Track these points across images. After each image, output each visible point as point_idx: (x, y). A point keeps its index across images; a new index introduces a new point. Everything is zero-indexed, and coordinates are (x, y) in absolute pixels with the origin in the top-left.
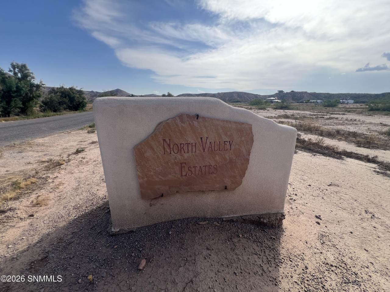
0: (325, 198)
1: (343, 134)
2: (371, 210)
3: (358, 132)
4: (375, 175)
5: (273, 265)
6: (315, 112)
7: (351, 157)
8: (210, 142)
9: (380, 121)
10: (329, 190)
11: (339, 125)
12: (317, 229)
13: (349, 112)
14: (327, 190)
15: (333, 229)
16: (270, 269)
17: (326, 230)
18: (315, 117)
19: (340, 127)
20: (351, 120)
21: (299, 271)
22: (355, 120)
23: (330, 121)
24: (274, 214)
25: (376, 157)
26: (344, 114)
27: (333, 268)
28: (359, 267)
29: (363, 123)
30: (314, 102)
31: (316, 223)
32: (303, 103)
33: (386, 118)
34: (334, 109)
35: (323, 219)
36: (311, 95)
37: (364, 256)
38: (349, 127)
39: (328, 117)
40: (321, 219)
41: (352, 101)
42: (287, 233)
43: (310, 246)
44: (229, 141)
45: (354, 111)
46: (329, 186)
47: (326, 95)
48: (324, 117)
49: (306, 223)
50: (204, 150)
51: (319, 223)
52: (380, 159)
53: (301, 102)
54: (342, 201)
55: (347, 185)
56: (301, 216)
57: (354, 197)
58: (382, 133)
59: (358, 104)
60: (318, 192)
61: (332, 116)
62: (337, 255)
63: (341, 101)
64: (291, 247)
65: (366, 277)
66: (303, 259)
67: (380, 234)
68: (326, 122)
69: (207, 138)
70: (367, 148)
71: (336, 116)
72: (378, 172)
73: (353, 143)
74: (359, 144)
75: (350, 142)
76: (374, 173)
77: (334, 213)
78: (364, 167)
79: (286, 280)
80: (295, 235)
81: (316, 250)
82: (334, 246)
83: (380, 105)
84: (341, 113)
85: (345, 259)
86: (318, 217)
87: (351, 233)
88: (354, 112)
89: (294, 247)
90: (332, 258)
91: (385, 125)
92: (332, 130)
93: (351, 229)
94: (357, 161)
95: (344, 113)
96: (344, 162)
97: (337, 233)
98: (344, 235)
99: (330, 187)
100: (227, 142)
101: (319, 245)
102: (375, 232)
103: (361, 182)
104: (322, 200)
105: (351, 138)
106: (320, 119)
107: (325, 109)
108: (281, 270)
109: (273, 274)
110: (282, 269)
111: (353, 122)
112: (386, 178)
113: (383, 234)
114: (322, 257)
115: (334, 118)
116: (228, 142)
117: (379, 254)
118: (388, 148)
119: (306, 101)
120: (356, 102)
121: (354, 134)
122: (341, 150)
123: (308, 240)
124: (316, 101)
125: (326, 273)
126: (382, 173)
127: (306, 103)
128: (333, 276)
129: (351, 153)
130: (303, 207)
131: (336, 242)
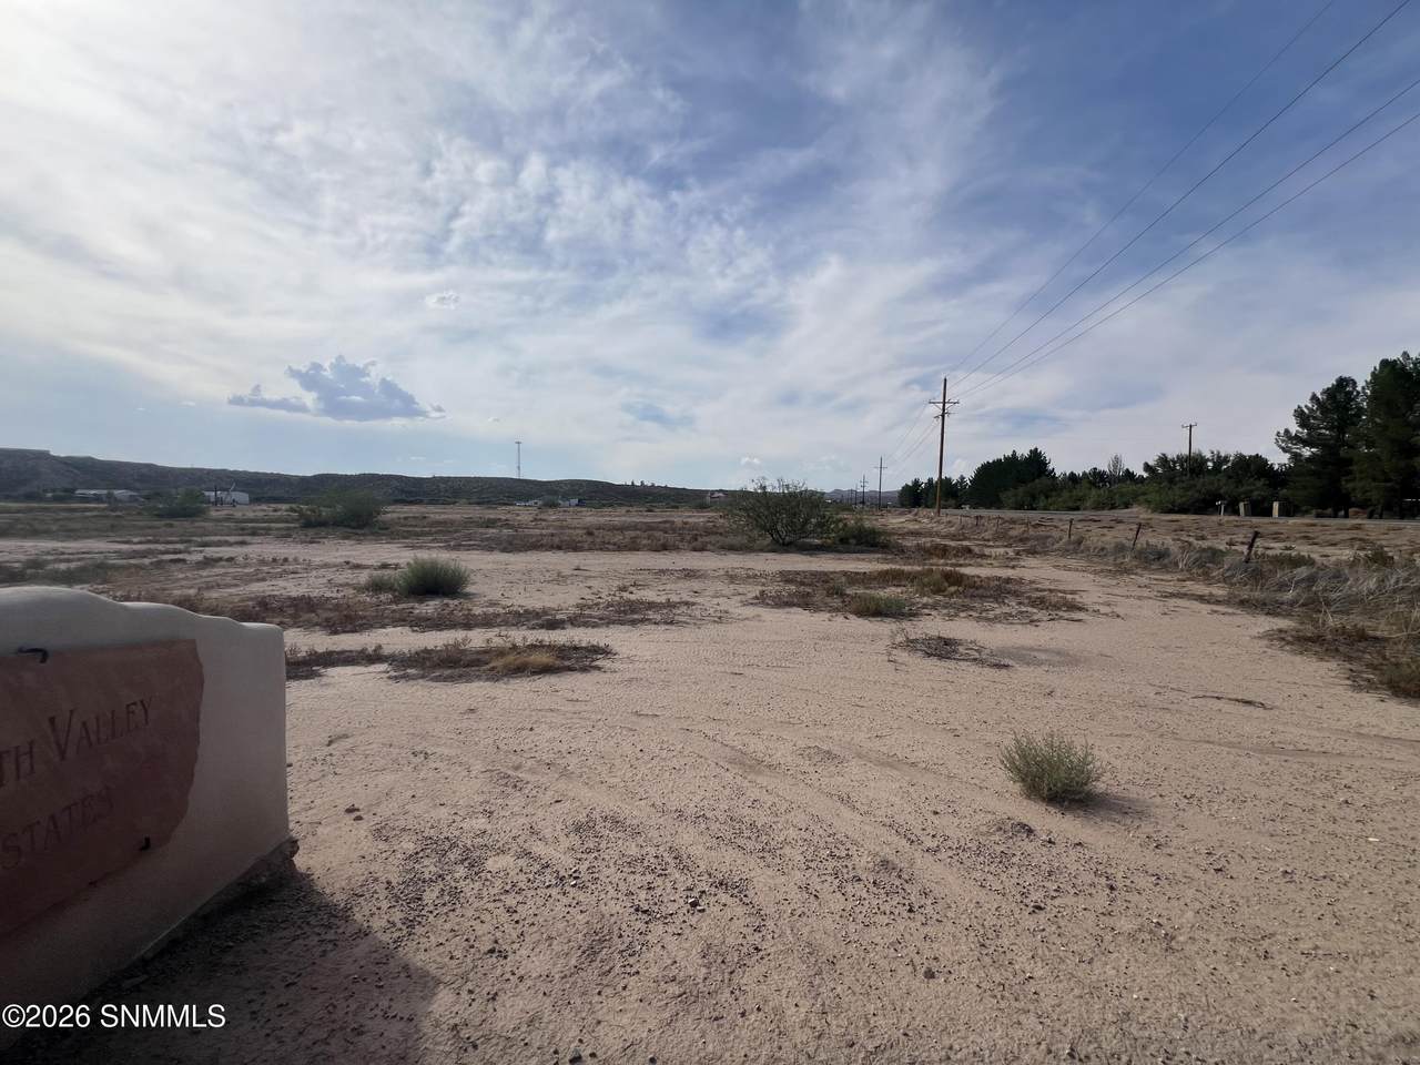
0: (338, 770)
1: (281, 609)
2: (418, 748)
3: (312, 595)
4: (394, 685)
5: (339, 923)
6: (136, 540)
7: (333, 664)
8: (84, 724)
9: (341, 556)
10: (334, 753)
11: (251, 581)
12: (363, 829)
13: (254, 533)
14: (331, 755)
15: (385, 810)
16: (340, 931)
17: (377, 819)
18: (151, 563)
19: (258, 588)
20: (274, 560)
21: (383, 894)
22: (286, 560)
23: (216, 570)
24: (273, 853)
25: (380, 647)
26: (243, 543)
27: (421, 855)
28: (446, 829)
29: (309, 567)
30: (97, 499)
31: (355, 823)
32: (39, 498)
33: (350, 548)
34: (197, 524)
35: (361, 807)
36: (76, 468)
37: (443, 813)
38: (281, 583)
39: (199, 557)
40: (358, 810)
41: (243, 497)
42: (318, 873)
43: (372, 858)
44: (142, 702)
45: (267, 532)
46: (329, 745)
47: (144, 471)
48: (184, 561)
49: (338, 833)
50: (62, 754)
51: (359, 818)
52: (386, 651)
53: (30, 497)
54: (370, 759)
55: (362, 726)
56: (320, 830)
57: (385, 741)
58: (360, 589)
59: (264, 507)
60: (319, 767)
61: (211, 552)
62: (414, 838)
63: (207, 493)
64: (343, 883)
65: (457, 833)
66: (376, 880)
67: (447, 774)
68: (201, 577)
69: (72, 712)
70: (353, 632)
71: (225, 552)
72: (396, 677)
73: (318, 628)
74: (333, 628)
75: (309, 626)
76: (390, 682)
77: (372, 786)
78: (369, 677)
79: (376, 917)
80: (334, 864)
81: (384, 855)
82: (404, 830)
83: (325, 512)
84: (232, 539)
85: (425, 834)
86: (350, 811)
87: (413, 796)
88: (267, 534)
89: (349, 878)
90: (412, 846)
91: (358, 567)
92: (243, 601)
93: (411, 793)
94: (349, 670)
95: (240, 538)
96: (324, 680)
97: (396, 811)
98: (407, 807)
99: (334, 746)
100: (134, 704)
101: (383, 846)
102: (439, 776)
103: (380, 708)
104: (337, 778)
105: (306, 616)
106: (173, 567)
107: (166, 525)
108: (358, 917)
109: (351, 930)
110: (357, 915)
111: (280, 566)
112: (411, 682)
113: (449, 770)
114: (399, 856)
115: (220, 559)
116: (139, 703)
117: (457, 799)
118: (386, 621)
119: (53, 491)
120: (256, 500)
121: (308, 604)
122: (304, 654)
123: (362, 853)
124: (105, 492)
125: (417, 866)
126: (402, 677)
127: (56, 499)
128: (426, 862)
129: (330, 653)
130: (310, 812)
131: (402, 823)
